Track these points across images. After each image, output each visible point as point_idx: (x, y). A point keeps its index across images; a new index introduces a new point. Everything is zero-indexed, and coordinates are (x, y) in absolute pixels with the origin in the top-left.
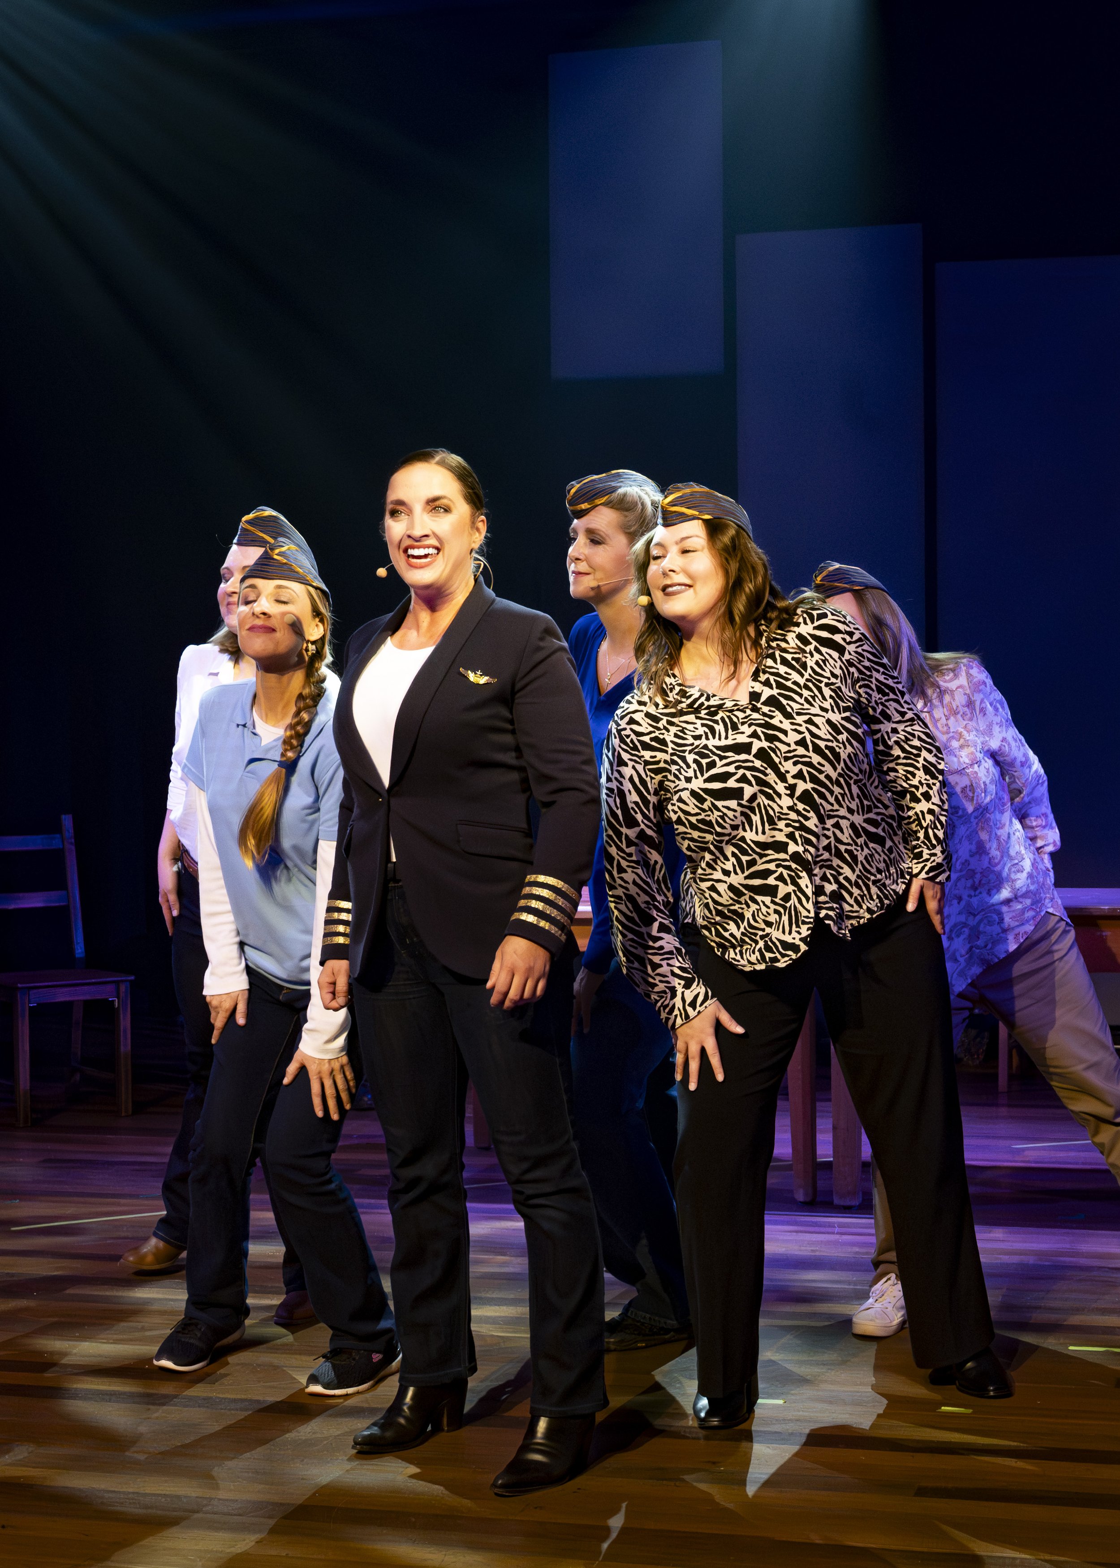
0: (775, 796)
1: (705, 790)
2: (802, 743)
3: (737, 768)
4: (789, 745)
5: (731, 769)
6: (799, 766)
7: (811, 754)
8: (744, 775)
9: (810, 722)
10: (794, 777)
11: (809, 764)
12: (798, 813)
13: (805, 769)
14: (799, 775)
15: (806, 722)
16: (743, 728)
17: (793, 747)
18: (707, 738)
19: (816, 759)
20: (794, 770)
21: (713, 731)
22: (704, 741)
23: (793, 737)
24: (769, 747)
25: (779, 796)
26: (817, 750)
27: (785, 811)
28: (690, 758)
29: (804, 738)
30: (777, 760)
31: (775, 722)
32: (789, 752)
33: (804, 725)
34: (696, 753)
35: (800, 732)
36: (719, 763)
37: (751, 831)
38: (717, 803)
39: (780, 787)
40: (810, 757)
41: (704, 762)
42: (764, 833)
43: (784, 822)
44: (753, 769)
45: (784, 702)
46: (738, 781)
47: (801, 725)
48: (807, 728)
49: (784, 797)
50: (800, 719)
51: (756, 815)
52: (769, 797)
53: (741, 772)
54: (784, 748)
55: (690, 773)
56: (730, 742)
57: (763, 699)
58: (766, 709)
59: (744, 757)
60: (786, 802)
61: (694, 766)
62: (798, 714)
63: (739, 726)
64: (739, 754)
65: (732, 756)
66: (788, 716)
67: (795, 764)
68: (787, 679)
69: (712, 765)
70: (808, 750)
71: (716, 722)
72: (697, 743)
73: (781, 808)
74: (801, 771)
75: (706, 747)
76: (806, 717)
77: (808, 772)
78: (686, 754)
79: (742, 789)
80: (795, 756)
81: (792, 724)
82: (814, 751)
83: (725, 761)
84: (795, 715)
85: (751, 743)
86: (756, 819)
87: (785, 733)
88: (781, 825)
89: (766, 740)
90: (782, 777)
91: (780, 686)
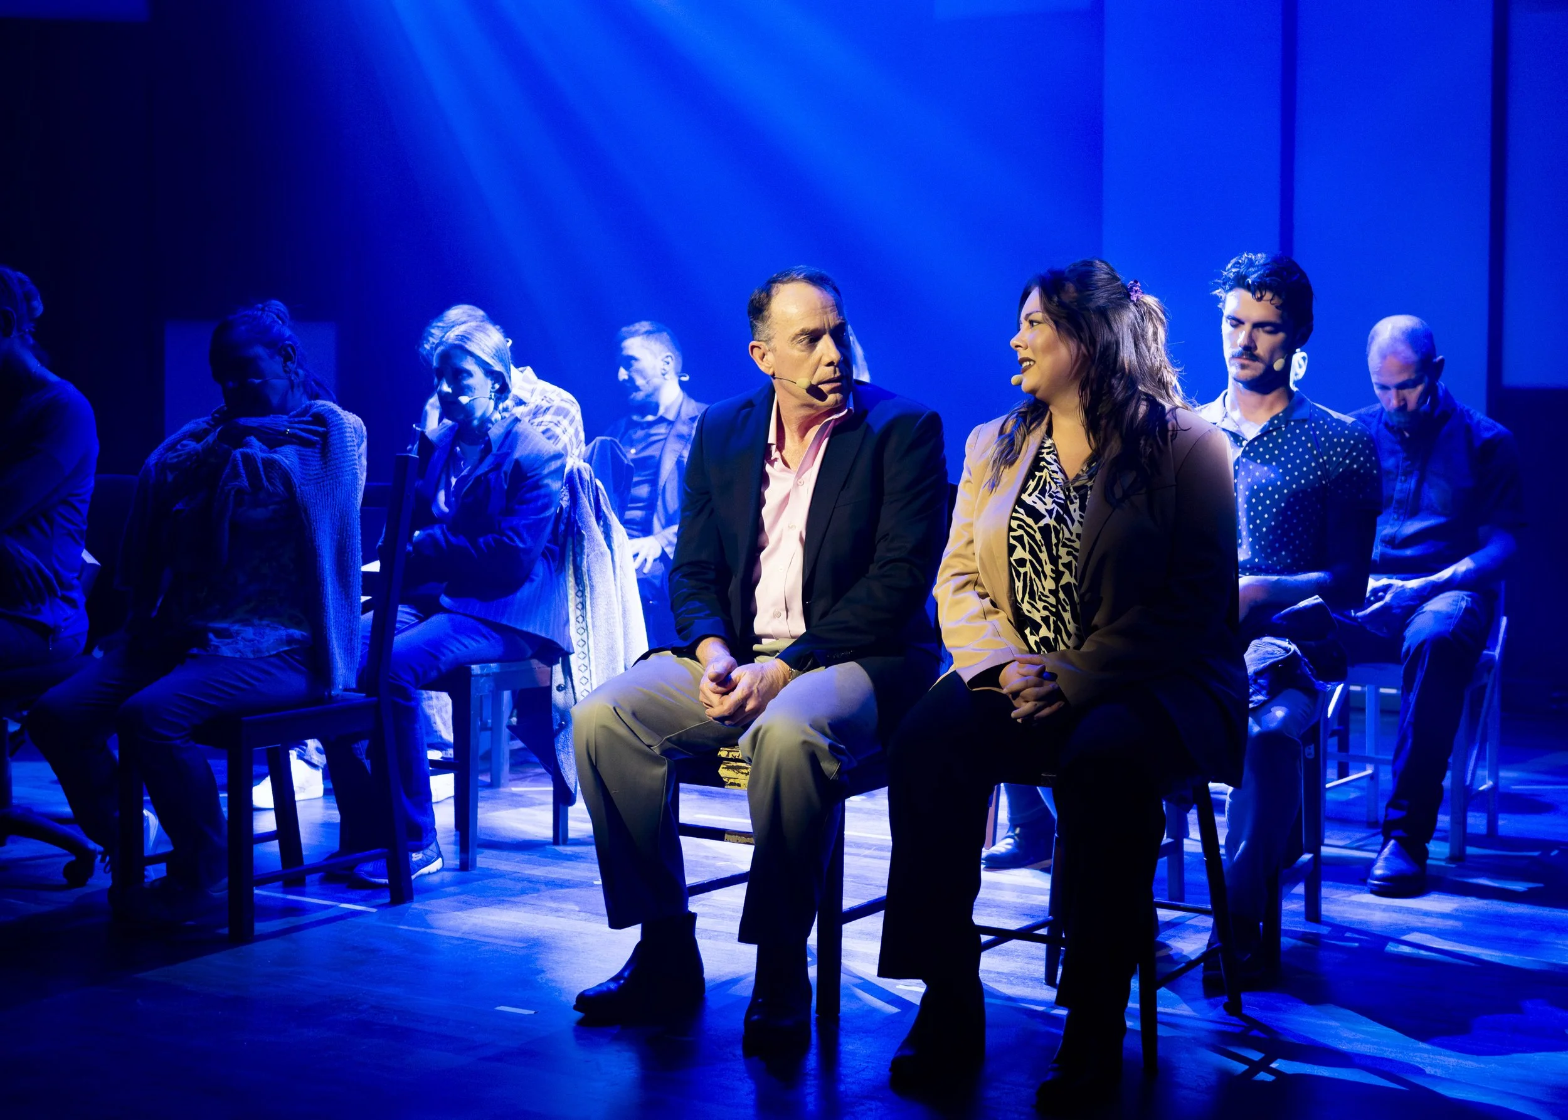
60: (1050, 584)
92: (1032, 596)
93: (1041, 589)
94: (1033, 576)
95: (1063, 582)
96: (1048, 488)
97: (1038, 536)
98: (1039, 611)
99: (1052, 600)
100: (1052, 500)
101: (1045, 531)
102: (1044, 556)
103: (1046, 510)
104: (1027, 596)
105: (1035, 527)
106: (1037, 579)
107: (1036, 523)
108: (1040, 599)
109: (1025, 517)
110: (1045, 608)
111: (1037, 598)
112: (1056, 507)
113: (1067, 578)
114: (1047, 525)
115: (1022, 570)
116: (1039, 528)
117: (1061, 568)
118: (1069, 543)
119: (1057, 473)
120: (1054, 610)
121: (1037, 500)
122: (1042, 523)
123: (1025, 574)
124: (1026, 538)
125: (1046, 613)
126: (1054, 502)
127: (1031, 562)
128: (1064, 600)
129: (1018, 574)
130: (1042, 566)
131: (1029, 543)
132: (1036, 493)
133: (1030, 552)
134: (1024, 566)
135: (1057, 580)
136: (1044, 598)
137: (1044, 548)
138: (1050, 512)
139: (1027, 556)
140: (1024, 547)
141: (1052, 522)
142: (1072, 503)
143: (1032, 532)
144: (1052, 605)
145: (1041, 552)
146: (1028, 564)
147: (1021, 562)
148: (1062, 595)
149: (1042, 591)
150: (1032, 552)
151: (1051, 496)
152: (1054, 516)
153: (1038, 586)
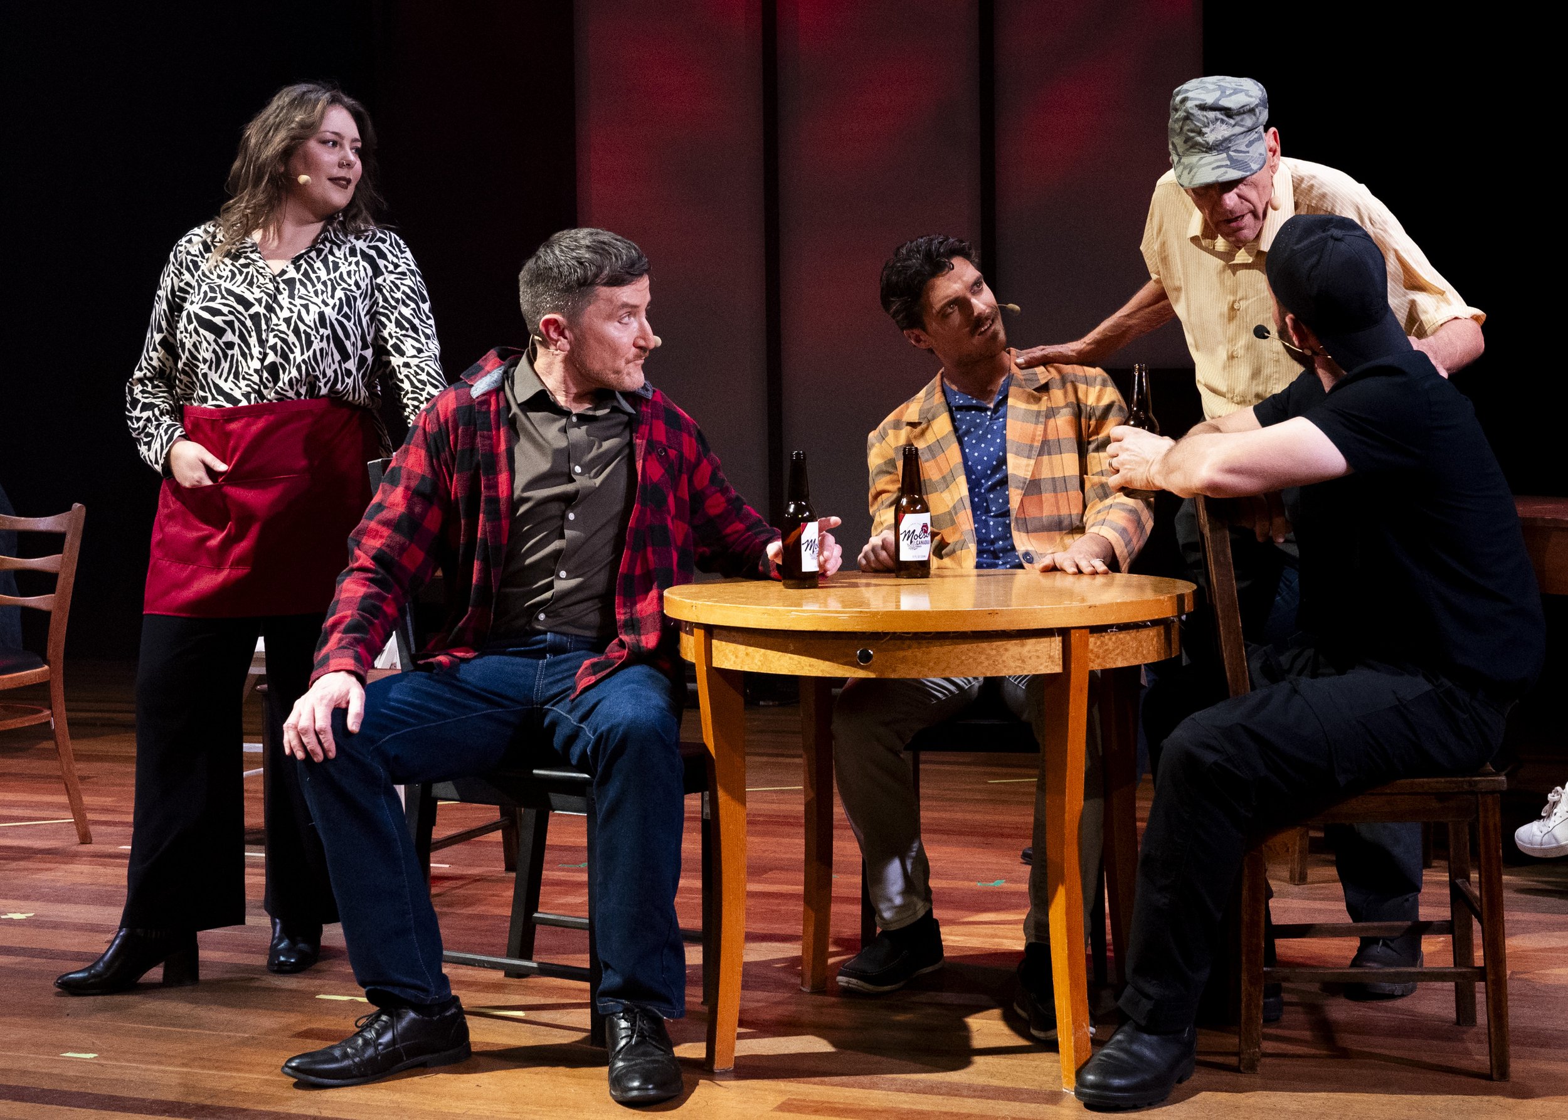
0: (249, 357)
1: (196, 315)
2: (287, 321)
3: (230, 312)
4: (279, 319)
5: (225, 310)
6: (277, 340)
7: (290, 333)
8: (232, 322)
9: (306, 307)
10: (270, 348)
11: (284, 341)
12: (261, 378)
13: (279, 343)
14: (274, 348)
15: (301, 305)
16: (255, 289)
17: (281, 322)
18: (225, 281)
19: (292, 338)
20: (272, 341)
21: (234, 275)
22: (221, 282)
23: (286, 314)
24: (264, 315)
25: (252, 358)
26: (296, 332)
27: (251, 372)
28: (205, 288)
29: (292, 317)
30: (264, 327)
31: (280, 297)
32: (277, 325)
33: (299, 307)
34: (210, 287)
35: (292, 311)
36: (219, 300)
37: (216, 372)
38: (199, 329)
39: (256, 350)
40: (288, 335)
41: (210, 295)
42: (226, 380)
43: (247, 382)
44: (243, 324)
45: (298, 285)
46: (225, 322)
47: (295, 306)
48: (299, 310)
49: (255, 359)
50: (298, 302)
51: (226, 362)
52: (244, 355)
53: (231, 317)
54: (275, 320)
55: (196, 300)
56: (238, 291)
57: (285, 277)
58: (282, 286)
59: (240, 308)
61: (202, 295)
62: (300, 297)
63: (255, 286)
64: (238, 303)
65: (232, 301)
66: (291, 296)
67: (275, 336)
68: (314, 272)
69: (213, 299)
70: (289, 329)
71: (241, 273)
72: (217, 280)
73: (249, 368)
74: (276, 344)
75: (219, 286)
76: (304, 302)
77: (282, 348)
78: (203, 284)
79: (225, 331)
80: (278, 330)
81: (290, 303)
82: (293, 331)
83: (224, 301)
84: (296, 297)
85: (254, 305)
86: (225, 365)
87: (281, 308)
88: (243, 383)
89: (265, 308)
90: (262, 342)
91: (306, 274)
92: (236, 376)
93: (246, 369)
94: (240, 358)
95: (266, 363)
96: (255, 280)
97: (249, 323)
98: (240, 389)
99: (256, 378)
100: (259, 290)
101: (255, 318)
102: (253, 341)
103: (255, 299)
104: (232, 376)
105: (246, 314)
106: (243, 361)
107: (247, 310)
108: (244, 378)
109: (235, 304)
110: (247, 385)
111: (241, 377)
112: (265, 297)
113: (271, 358)
114: (257, 314)
115: (230, 352)
116: (249, 315)
117: (268, 351)
118: (276, 328)
119: (264, 268)
120: (256, 387)
121: (245, 290)
122: (252, 311)
123: (233, 356)
124: (237, 324)
125: (249, 389)
126: (263, 291)
127: (239, 345)
128: (267, 378)
129: (225, 356)
130: (249, 348)
131: (239, 328)
132: (245, 284)
133: (239, 337)
134: (232, 348)
135: (262, 361)
136: (247, 376)
137: (253, 334)
138: (259, 301)
139: (236, 340)
140: (234, 332)
141: (262, 311)
142: (281, 293)
143: (243, 319)
144: (255, 383)
145: (250, 336)
146: (236, 347)
147: (230, 345)
148: (265, 375)
149: (247, 371)
150: (242, 337)
151: (259, 287)
152: (264, 304)
153: (243, 368)
